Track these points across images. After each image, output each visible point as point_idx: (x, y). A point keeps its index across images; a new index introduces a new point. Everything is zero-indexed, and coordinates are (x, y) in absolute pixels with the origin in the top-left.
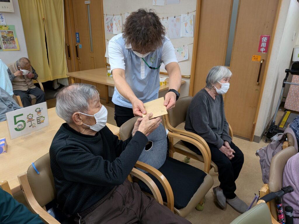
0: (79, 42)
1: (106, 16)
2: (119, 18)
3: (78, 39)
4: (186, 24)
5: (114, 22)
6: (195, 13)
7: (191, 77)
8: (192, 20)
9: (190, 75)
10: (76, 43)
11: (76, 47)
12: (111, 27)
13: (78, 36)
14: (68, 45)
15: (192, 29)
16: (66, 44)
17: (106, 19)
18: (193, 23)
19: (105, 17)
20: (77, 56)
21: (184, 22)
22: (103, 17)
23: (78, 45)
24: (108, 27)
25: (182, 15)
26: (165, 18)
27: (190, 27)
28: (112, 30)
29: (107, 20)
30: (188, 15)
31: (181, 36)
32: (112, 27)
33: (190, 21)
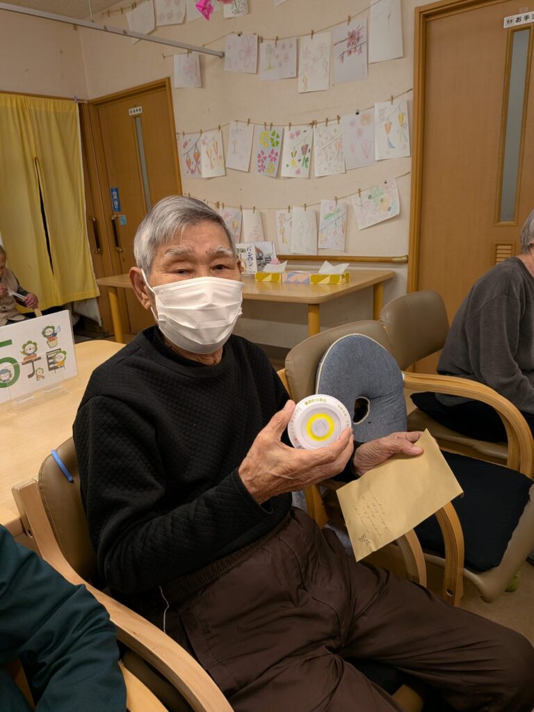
0: (119, 209)
1: (181, 136)
2: (214, 138)
3: (116, 203)
4: (388, 128)
5: (203, 150)
6: (410, 96)
7: (410, 259)
8: (403, 114)
9: (407, 254)
10: (113, 214)
11: (113, 222)
12: (195, 163)
13: (115, 197)
14: (94, 220)
15: (405, 137)
16: (89, 218)
17: (182, 144)
18: (406, 120)
19: (181, 141)
20: (117, 244)
21: (384, 123)
22: (176, 140)
23: (117, 218)
24: (189, 163)
25: (376, 105)
26: (331, 120)
27: (398, 131)
28: (199, 170)
29: (184, 147)
30: (392, 104)
31: (377, 159)
32: (198, 162)
33: (399, 117)
